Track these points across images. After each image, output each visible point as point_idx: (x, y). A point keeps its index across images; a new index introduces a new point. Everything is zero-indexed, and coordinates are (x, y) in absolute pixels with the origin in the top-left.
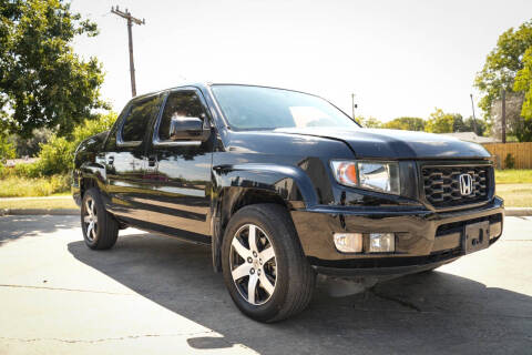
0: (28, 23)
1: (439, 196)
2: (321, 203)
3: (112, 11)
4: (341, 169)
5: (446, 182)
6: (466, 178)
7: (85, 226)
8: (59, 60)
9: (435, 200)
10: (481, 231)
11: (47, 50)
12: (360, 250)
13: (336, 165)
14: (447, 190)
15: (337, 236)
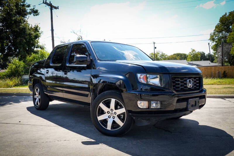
0: (7, 10)
1: (178, 87)
2: (133, 89)
3: (43, 3)
4: (141, 77)
5: (182, 82)
6: (190, 81)
7: (34, 100)
8: (21, 26)
9: (177, 89)
10: (196, 101)
11: (16, 21)
12: (147, 108)
13: (139, 75)
14: (182, 86)
15: (139, 102)
